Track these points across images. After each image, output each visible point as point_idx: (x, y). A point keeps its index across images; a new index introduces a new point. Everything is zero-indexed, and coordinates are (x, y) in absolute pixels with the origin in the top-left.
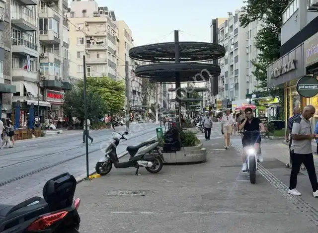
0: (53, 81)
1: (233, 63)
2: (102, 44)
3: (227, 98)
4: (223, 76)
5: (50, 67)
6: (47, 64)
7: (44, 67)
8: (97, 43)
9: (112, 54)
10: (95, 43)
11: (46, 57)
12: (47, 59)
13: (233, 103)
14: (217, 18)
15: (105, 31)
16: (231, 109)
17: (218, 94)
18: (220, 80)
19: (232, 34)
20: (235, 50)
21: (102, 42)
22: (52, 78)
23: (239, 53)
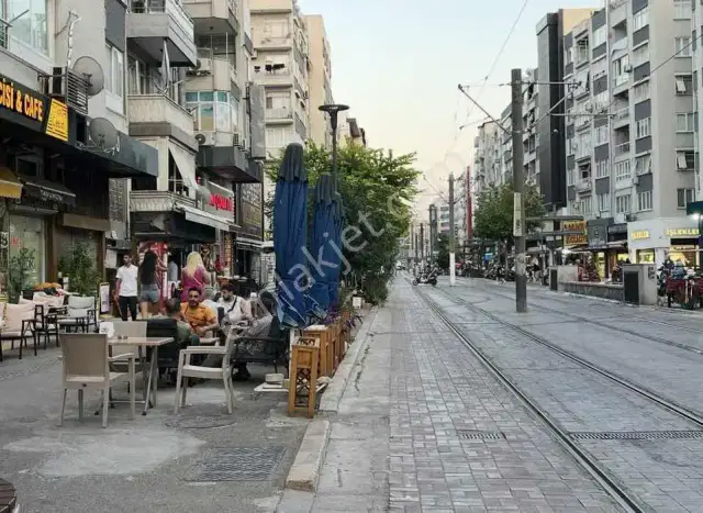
0: (228, 150)
1: (631, 121)
2: (281, 71)
3: (605, 216)
4: (588, 159)
5: (217, 104)
6: (208, 96)
7: (200, 103)
8: (269, 68)
9: (301, 100)
10: (263, 69)
11: (205, 73)
12: (209, 79)
13: (631, 227)
14: (561, 11)
15: (288, 36)
16: (626, 244)
17: (565, 206)
18: (572, 167)
19: (626, 43)
20: (636, 86)
21: (282, 66)
22: (225, 141)
23: (653, 92)
